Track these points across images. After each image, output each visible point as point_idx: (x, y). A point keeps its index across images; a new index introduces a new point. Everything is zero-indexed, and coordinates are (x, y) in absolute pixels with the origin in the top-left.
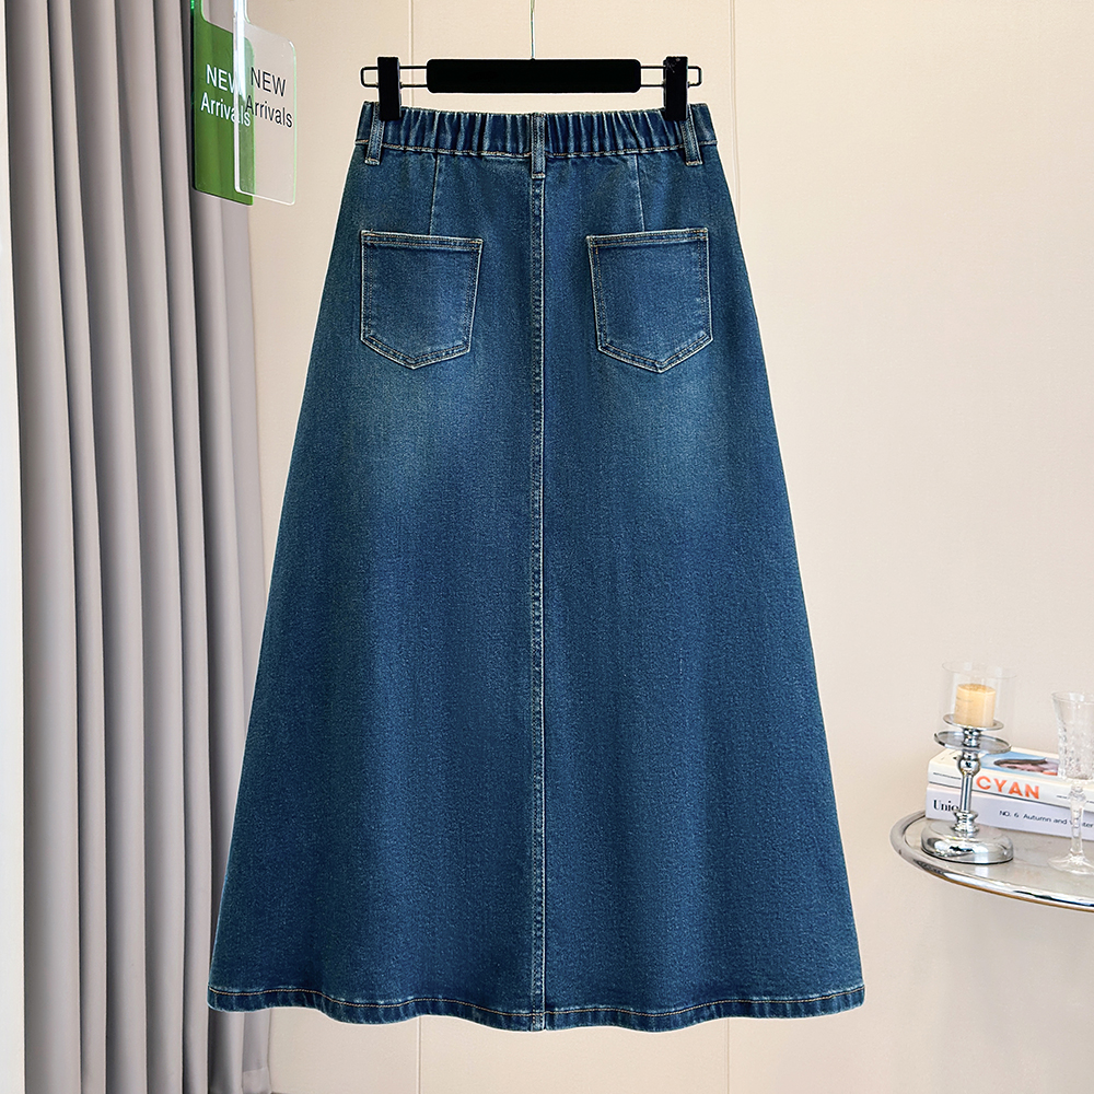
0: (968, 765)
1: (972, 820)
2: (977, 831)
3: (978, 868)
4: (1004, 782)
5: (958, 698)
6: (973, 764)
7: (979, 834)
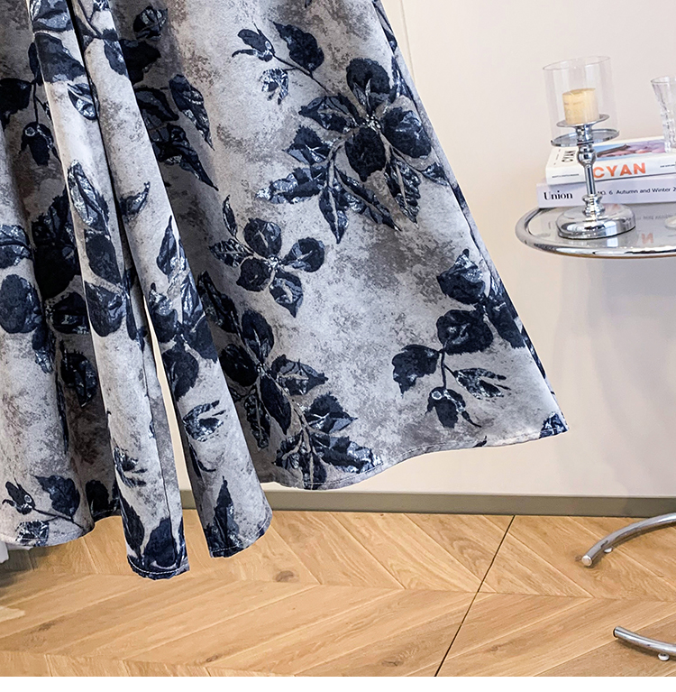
0: (586, 157)
1: (598, 202)
2: (603, 211)
3: (609, 240)
4: (615, 167)
5: (565, 104)
6: (590, 155)
7: (606, 212)
